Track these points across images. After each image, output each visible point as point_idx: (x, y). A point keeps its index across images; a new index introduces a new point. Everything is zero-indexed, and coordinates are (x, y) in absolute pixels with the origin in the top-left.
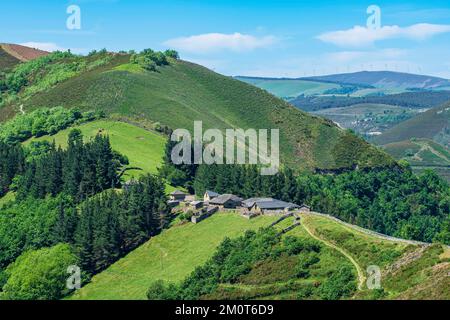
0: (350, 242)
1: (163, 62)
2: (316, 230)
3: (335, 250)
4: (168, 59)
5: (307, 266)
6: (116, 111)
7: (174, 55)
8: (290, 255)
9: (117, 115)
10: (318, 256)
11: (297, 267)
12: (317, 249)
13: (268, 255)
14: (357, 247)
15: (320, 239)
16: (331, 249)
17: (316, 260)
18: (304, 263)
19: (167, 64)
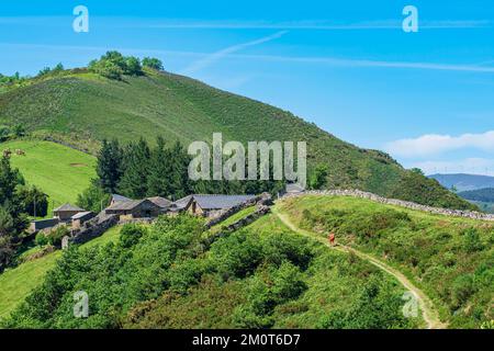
0: (401, 235)
2: (306, 213)
3: (353, 259)
5: (270, 305)
8: (225, 279)
10: (303, 277)
11: (239, 309)
12: (301, 259)
13: (166, 285)
14: (420, 243)
15: (316, 236)
16: (343, 257)
17: (297, 290)
18: (260, 298)
19: (142, 74)
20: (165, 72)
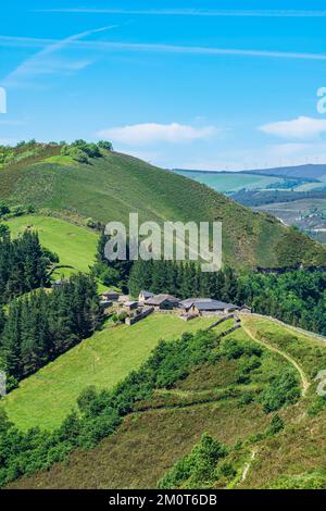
0: (294, 346)
1: (96, 154)
2: (258, 333)
3: (277, 354)
4: (102, 150)
5: (248, 371)
6: (45, 206)
7: (108, 146)
8: (230, 359)
9: (46, 210)
10: (260, 360)
11: (237, 372)
12: (258, 353)
13: (206, 360)
14: (301, 351)
15: (262, 343)
16: (274, 353)
17: (257, 365)
18: (245, 368)
19: (100, 156)
20: (114, 153)
